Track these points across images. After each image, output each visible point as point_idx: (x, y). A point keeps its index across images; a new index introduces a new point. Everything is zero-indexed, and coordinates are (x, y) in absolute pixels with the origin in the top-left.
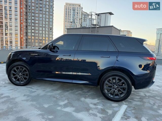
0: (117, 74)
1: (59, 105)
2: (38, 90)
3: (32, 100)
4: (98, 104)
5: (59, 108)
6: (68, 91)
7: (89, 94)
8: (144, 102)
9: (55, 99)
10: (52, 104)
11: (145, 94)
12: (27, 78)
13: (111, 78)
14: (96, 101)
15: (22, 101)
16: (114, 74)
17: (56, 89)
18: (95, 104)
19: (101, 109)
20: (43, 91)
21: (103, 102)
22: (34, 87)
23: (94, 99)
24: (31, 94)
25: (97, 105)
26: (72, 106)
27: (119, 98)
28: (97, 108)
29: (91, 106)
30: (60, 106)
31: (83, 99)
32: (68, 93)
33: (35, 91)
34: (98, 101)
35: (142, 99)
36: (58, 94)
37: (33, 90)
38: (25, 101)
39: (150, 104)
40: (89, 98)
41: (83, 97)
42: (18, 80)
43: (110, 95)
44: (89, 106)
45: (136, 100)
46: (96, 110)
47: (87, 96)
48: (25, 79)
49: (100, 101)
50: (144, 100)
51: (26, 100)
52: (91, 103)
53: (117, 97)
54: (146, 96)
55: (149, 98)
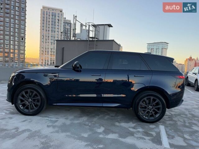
0: (152, 94)
1: (98, 133)
2: (59, 118)
3: (63, 131)
4: (136, 127)
5: (101, 136)
6: (94, 117)
7: (119, 118)
8: (175, 121)
9: (88, 127)
10: (90, 133)
11: (170, 113)
12: (38, 105)
13: (145, 99)
14: (131, 124)
15: (52, 133)
16: (149, 94)
17: (79, 115)
18: (134, 128)
19: (143, 132)
20: (66, 119)
21: (139, 124)
22: (49, 115)
23: (128, 122)
24: (54, 124)
25: (137, 129)
26: (113, 132)
27: (155, 119)
28: (139, 132)
29: (131, 130)
30: (100, 133)
31: (117, 124)
32: (96, 119)
33: (57, 121)
34: (134, 125)
35: (171, 118)
36: (86, 121)
37: (54, 119)
38: (54, 132)
39: (181, 122)
40: (123, 122)
41: (116, 122)
42: (27, 108)
43: (144, 117)
44: (130, 130)
45: (167, 119)
46: (139, 133)
47: (119, 120)
48: (36, 106)
49: (136, 124)
50: (174, 119)
51: (56, 132)
52: (130, 127)
53: (152, 118)
54: (172, 115)
55: (176, 117)
